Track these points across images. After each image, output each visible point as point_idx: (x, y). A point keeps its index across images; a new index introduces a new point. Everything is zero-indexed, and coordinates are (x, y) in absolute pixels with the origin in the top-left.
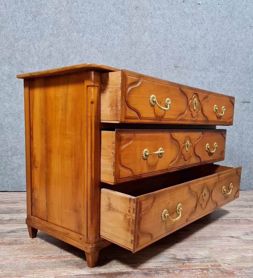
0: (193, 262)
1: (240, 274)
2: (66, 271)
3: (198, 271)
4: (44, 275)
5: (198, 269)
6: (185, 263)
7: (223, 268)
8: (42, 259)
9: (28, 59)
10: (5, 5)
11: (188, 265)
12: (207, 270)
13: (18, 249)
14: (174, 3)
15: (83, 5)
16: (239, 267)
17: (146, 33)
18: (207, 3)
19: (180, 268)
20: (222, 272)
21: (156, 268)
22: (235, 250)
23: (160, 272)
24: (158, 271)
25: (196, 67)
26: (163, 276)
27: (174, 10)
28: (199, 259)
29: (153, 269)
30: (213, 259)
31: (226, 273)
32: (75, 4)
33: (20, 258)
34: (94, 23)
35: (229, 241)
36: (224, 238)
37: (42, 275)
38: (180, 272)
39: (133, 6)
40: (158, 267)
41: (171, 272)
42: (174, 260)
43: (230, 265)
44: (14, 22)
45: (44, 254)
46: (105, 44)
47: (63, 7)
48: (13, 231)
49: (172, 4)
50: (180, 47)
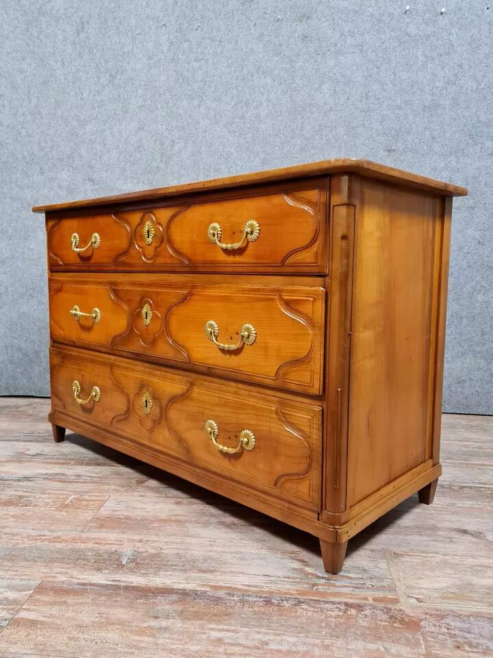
0: (338, 584)
1: (433, 629)
2: (69, 571)
3: (337, 608)
4: (25, 575)
5: (339, 603)
6: (317, 585)
7: (401, 607)
8: (42, 541)
9: (100, 157)
10: (63, 63)
11: (320, 590)
12: (359, 608)
13: (13, 516)
14: (384, 18)
15: (199, 44)
16: (441, 611)
17: (325, 87)
18: (460, 10)
19: (298, 597)
20: (391, 617)
21: (247, 588)
22: (454, 566)
23: (250, 599)
24: (249, 595)
25: (437, 148)
26: (252, 610)
27: (385, 32)
28: (355, 579)
29: (240, 590)
30: (386, 583)
31: (402, 621)
32: (186, 45)
33: (6, 534)
34: (221, 78)
35: (452, 542)
36: (441, 533)
37: (21, 575)
38: (295, 605)
39: (296, 35)
40: (254, 586)
41: (273, 604)
42: (297, 576)
43: (421, 602)
44: (77, 91)
45: (51, 531)
46: (243, 117)
47: (163, 53)
48: (27, 479)
49: (380, 21)
50: (399, 108)
